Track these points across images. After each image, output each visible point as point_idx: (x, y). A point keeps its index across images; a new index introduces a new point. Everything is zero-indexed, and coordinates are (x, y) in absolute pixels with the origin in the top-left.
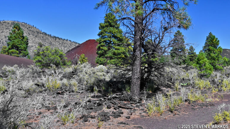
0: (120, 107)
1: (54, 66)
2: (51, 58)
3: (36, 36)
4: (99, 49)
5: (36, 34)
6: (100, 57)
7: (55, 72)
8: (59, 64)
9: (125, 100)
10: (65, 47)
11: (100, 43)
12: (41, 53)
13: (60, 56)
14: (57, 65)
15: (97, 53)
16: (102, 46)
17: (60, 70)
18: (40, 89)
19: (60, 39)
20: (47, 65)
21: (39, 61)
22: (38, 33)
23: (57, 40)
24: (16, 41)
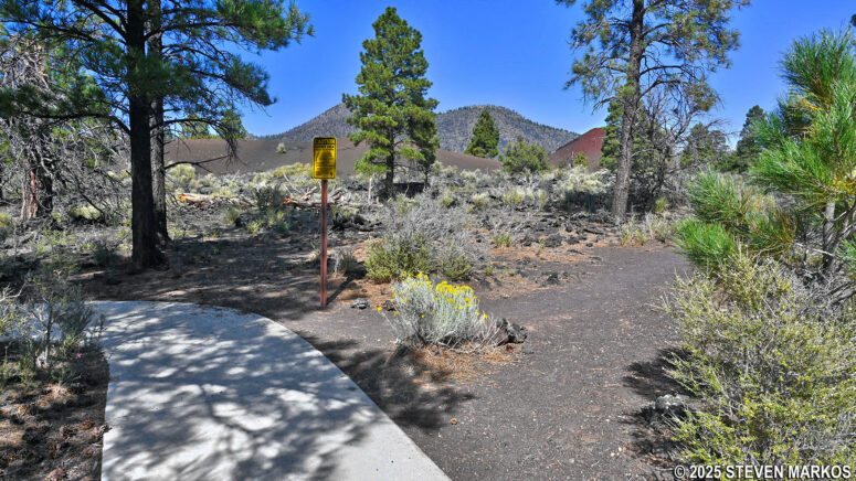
0: (586, 230)
1: (528, 171)
2: (526, 159)
3: (517, 126)
4: (606, 143)
5: (516, 123)
6: (605, 156)
7: (528, 181)
8: (536, 166)
9: (597, 221)
10: (558, 141)
11: (608, 133)
12: (512, 151)
13: (539, 157)
14: (533, 169)
15: (602, 150)
16: (610, 138)
17: (536, 177)
18: (495, 203)
19: (550, 129)
20: (519, 170)
21: (509, 164)
22: (519, 120)
23: (547, 130)
24: (482, 135)
